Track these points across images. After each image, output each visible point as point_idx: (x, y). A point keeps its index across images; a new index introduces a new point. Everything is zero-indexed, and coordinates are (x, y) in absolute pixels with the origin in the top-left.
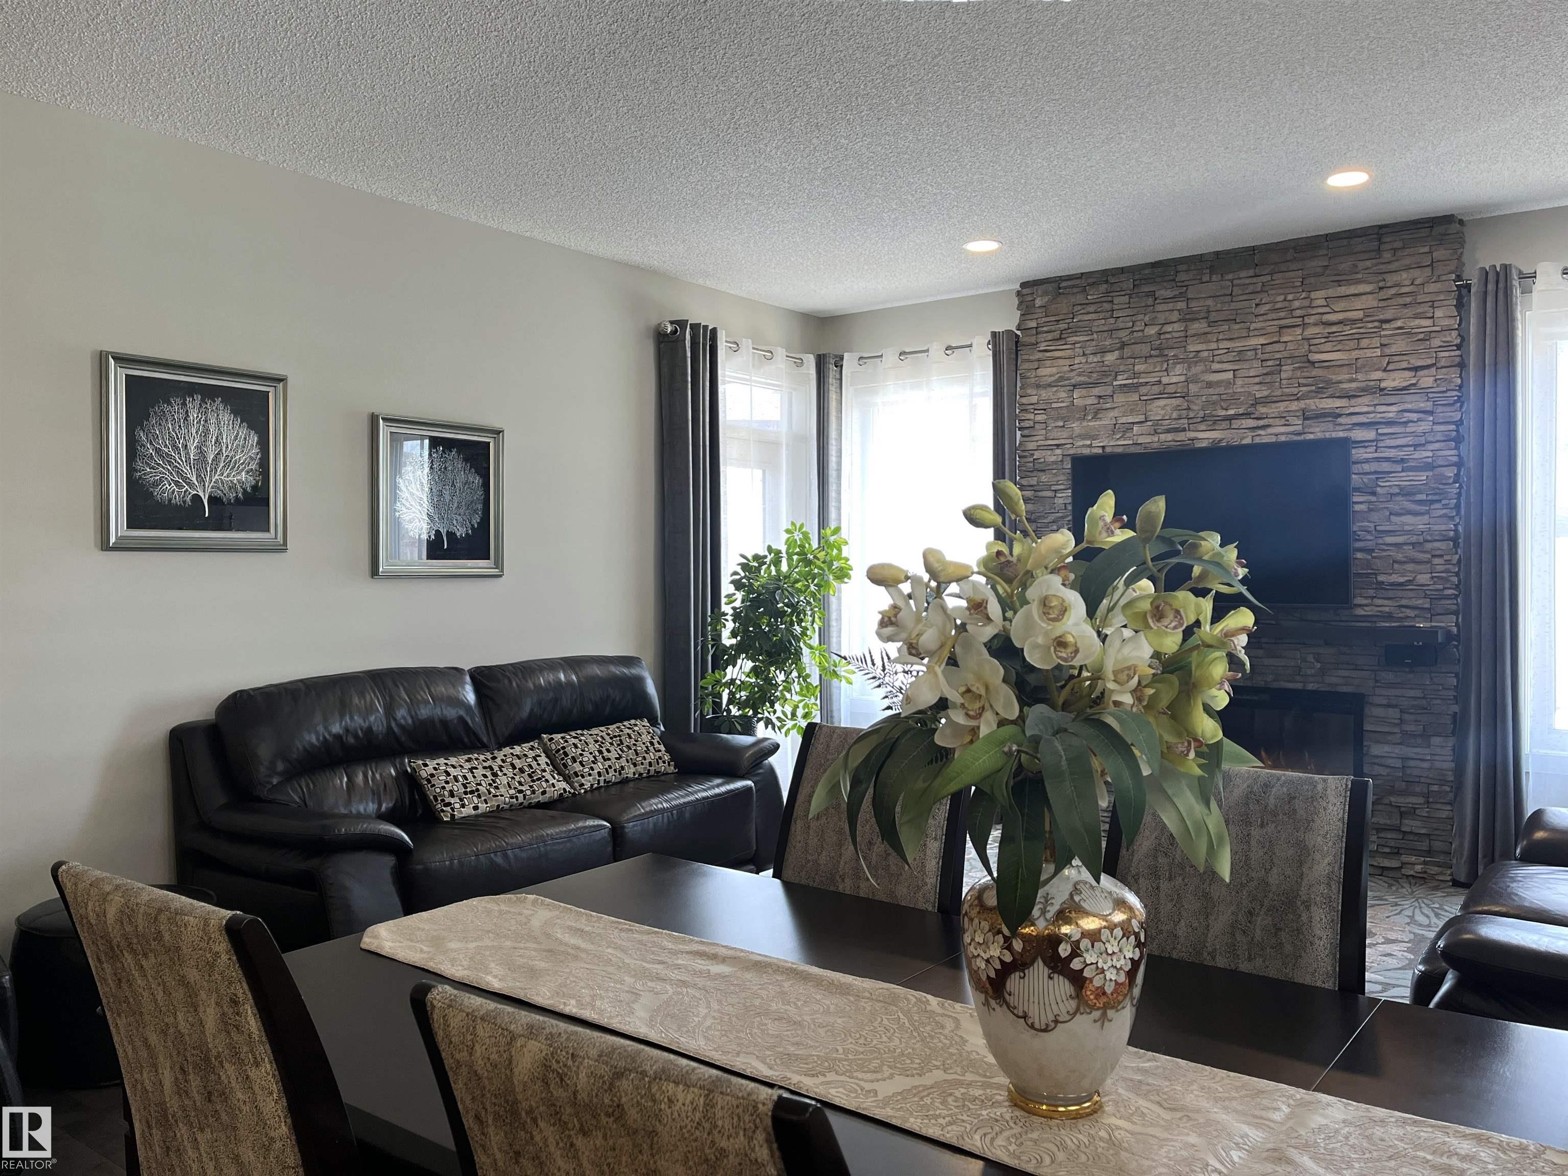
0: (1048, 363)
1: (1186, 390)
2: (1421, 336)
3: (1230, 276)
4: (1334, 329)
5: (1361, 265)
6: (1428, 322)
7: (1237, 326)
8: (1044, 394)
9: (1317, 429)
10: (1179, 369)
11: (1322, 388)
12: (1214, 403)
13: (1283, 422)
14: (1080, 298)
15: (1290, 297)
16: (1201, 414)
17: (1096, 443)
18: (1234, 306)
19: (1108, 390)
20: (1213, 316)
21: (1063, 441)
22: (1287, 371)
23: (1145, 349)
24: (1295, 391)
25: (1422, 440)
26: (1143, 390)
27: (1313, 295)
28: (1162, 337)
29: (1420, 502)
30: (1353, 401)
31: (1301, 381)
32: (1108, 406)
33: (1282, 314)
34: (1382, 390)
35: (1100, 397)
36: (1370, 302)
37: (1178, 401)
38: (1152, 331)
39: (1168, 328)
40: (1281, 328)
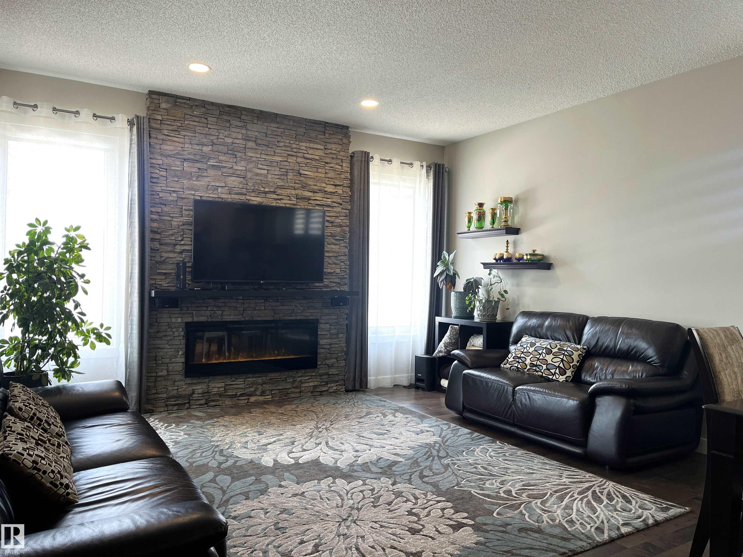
0: (169, 143)
1: (245, 175)
2: (339, 173)
3: (266, 124)
4: (308, 161)
5: (320, 137)
6: (340, 167)
7: (269, 149)
8: (166, 161)
9: (302, 204)
10: (243, 163)
11: (304, 187)
12: (259, 184)
13: (288, 198)
14: (189, 112)
15: (292, 142)
16: (253, 188)
17: (197, 193)
18: (268, 139)
19: (205, 166)
20: (259, 141)
21: (177, 190)
22: (290, 176)
23: (225, 149)
24: (294, 185)
25: (338, 215)
26: (225, 170)
27: (300, 144)
28: (233, 145)
29: (337, 240)
30: (315, 194)
31: (296, 181)
32: (205, 174)
33: (289, 149)
34: (325, 191)
35: (199, 169)
36: (321, 153)
37: (241, 180)
38: (229, 140)
39: (238, 141)
40: (289, 155)
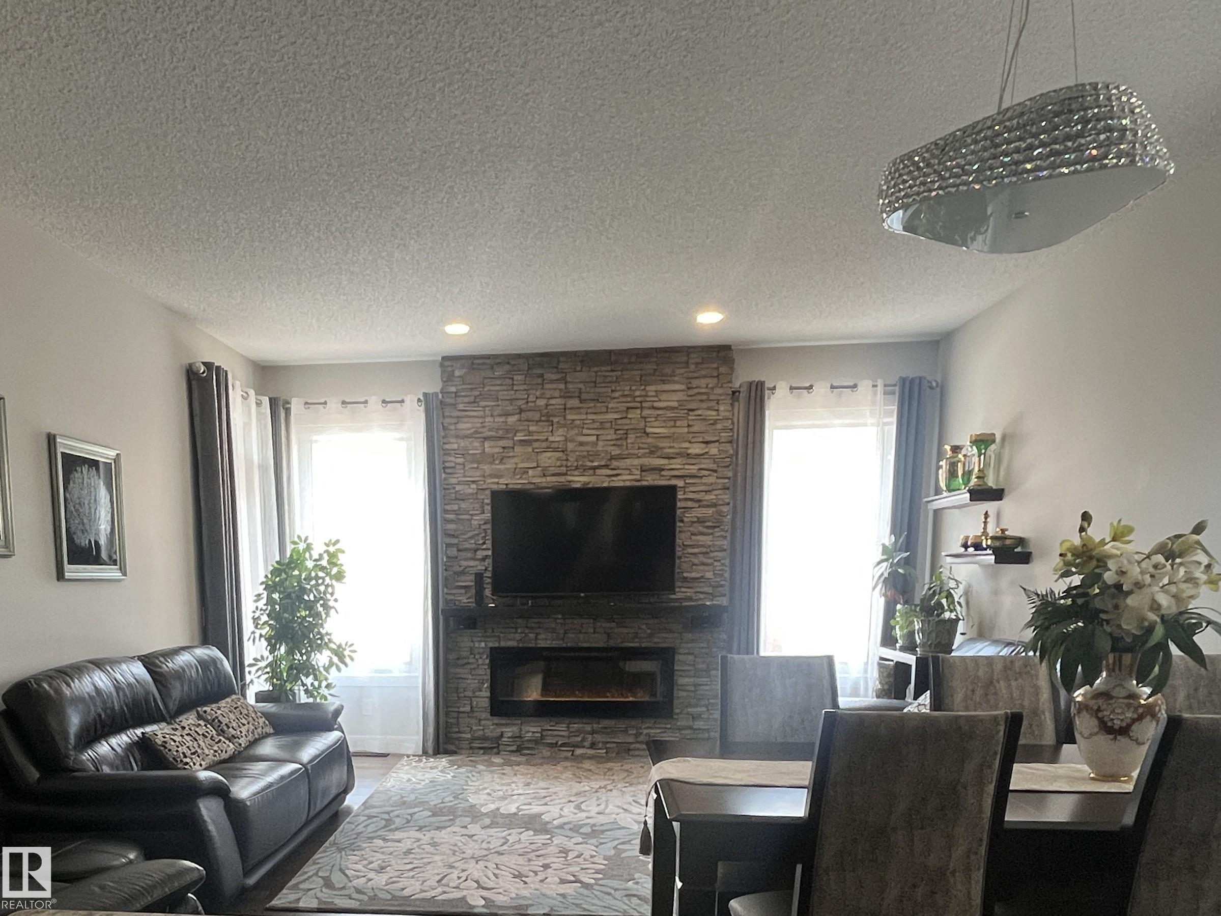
0: (465, 420)
1: (565, 447)
2: (712, 422)
3: (595, 369)
4: (660, 412)
5: (677, 372)
6: (714, 413)
7: (599, 405)
8: (462, 443)
9: (651, 479)
10: (561, 431)
11: (653, 451)
12: (584, 457)
13: (628, 472)
14: (489, 373)
15: (633, 388)
16: (575, 464)
17: (502, 481)
18: (597, 390)
19: (511, 443)
20: (584, 396)
21: (477, 479)
22: (631, 438)
23: (537, 415)
24: (636, 452)
25: (711, 488)
26: (536, 445)
27: (648, 388)
28: (548, 407)
29: (708, 527)
30: (672, 461)
31: (641, 445)
32: (511, 454)
33: (629, 399)
34: (688, 455)
35: (504, 448)
36: (682, 396)
37: (559, 454)
38: (541, 402)
39: (553, 402)
40: (628, 408)
